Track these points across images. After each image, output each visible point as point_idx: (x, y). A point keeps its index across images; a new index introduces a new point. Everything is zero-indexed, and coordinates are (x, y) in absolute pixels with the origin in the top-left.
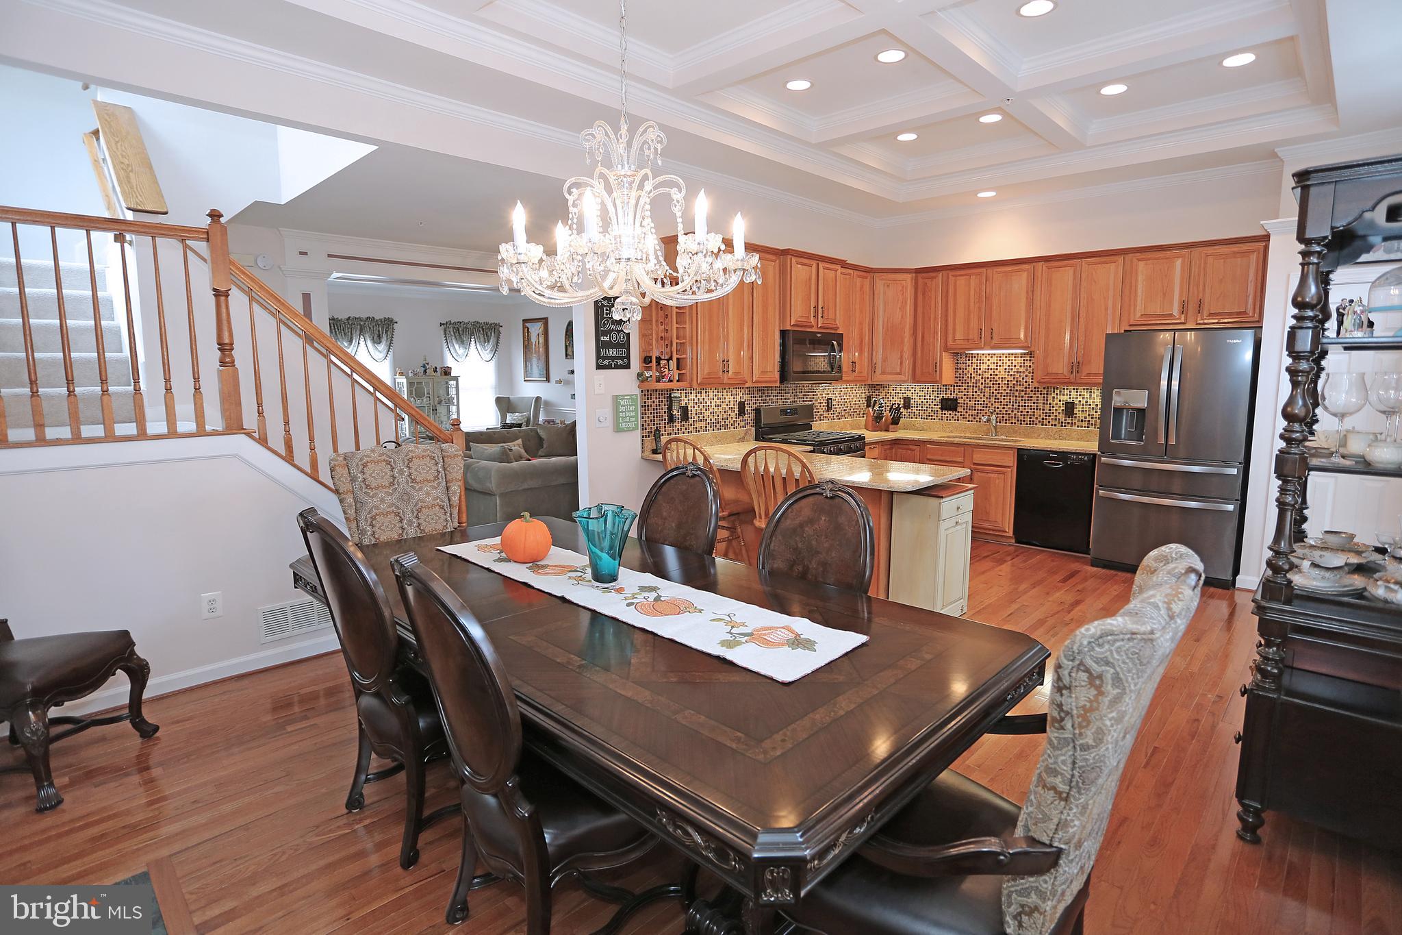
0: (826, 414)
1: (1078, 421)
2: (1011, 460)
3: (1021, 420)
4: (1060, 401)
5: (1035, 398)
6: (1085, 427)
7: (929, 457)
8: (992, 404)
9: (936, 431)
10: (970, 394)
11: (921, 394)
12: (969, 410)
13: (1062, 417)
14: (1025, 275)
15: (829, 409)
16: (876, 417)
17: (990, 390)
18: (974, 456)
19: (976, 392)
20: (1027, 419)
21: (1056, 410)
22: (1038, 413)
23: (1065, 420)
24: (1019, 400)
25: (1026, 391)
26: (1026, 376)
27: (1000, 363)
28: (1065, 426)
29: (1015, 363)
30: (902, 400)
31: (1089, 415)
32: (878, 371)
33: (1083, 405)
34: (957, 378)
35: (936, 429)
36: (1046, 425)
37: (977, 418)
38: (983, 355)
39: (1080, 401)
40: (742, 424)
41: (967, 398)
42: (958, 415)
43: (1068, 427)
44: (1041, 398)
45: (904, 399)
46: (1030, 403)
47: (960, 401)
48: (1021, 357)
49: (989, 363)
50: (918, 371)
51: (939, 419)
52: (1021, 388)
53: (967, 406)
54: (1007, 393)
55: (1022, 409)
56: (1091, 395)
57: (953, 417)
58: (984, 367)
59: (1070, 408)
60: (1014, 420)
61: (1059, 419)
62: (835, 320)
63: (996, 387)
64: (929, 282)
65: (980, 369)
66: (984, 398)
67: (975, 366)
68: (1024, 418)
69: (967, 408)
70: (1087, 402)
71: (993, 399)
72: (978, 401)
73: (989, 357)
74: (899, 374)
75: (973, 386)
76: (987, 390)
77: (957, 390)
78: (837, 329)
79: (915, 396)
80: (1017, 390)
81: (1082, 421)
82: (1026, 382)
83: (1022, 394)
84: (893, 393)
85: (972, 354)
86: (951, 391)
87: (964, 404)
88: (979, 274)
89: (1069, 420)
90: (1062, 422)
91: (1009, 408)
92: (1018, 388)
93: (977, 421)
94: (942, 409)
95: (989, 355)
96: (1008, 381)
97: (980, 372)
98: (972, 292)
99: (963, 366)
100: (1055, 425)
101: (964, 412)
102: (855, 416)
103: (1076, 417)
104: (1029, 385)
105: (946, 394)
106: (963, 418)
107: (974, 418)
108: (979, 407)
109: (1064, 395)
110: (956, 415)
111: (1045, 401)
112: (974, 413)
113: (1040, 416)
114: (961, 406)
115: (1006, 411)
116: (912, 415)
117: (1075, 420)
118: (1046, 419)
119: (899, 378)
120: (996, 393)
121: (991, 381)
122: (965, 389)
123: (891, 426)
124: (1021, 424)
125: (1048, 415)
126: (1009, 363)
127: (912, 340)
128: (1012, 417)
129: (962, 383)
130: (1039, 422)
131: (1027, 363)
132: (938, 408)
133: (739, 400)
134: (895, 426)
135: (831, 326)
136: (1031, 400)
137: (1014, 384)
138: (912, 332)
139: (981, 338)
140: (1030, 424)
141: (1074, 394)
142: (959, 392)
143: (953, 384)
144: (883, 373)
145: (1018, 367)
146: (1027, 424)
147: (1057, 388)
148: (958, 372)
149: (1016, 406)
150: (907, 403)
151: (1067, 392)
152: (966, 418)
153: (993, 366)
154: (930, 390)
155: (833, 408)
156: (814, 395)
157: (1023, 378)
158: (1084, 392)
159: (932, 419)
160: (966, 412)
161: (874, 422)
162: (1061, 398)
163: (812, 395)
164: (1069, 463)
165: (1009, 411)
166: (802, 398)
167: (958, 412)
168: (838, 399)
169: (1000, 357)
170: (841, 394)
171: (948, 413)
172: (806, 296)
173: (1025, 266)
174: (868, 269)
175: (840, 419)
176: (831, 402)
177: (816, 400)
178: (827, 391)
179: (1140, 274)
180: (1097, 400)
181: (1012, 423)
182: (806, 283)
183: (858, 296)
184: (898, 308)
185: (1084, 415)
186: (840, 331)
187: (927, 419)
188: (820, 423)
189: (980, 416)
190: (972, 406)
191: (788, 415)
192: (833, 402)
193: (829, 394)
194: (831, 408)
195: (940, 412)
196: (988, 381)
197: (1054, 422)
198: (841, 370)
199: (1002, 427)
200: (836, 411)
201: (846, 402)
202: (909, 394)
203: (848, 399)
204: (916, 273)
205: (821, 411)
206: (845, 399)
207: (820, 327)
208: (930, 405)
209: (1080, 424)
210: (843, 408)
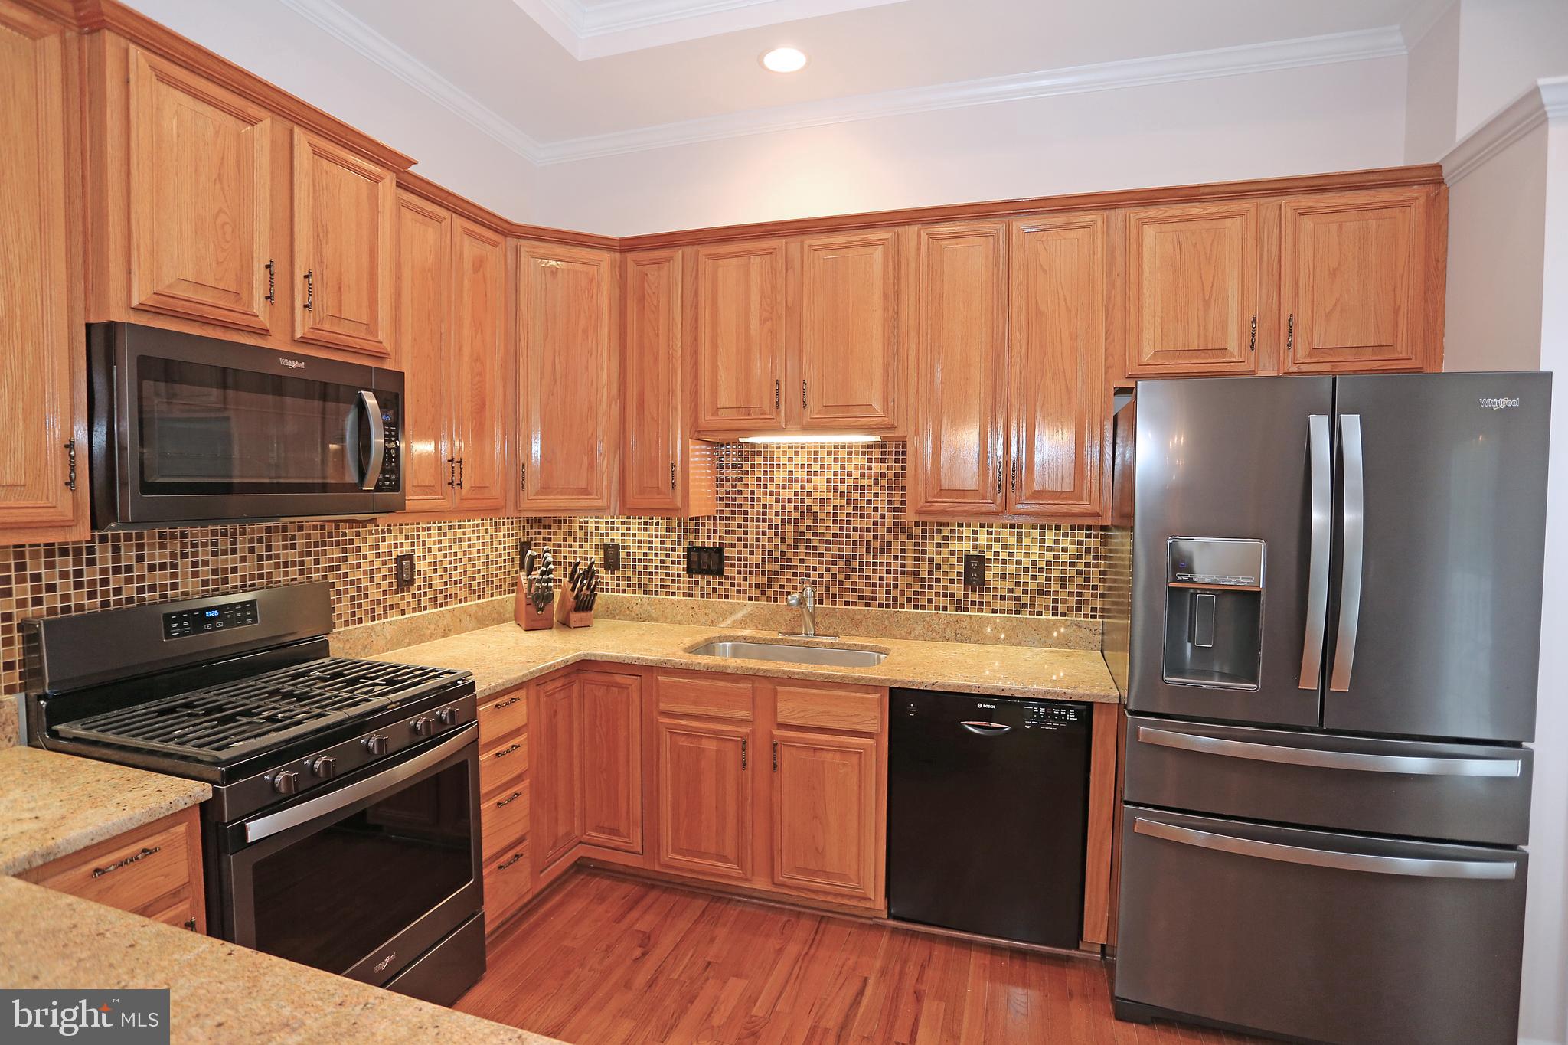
0: (393, 599)
1: (995, 597)
2: (874, 718)
3: (867, 597)
4: (953, 553)
5: (896, 547)
6: (1009, 612)
7: (663, 706)
8: (802, 561)
10: (752, 537)
11: (642, 536)
12: (751, 573)
13: (958, 589)
14: (878, 253)
15: (404, 582)
16: (537, 597)
17: (796, 527)
18: (780, 706)
19: (765, 533)
20: (881, 594)
21: (945, 573)
22: (904, 580)
23: (966, 596)
24: (862, 550)
25: (875, 530)
26: (876, 495)
27: (816, 467)
28: (966, 610)
29: (849, 468)
30: (601, 552)
31: (1018, 584)
32: (532, 483)
33: (1004, 561)
34: (721, 499)
35: (679, 618)
36: (923, 607)
37: (770, 593)
38: (778, 448)
39: (997, 554)
41: (745, 546)
42: (727, 584)
43: (973, 613)
44: (910, 546)
45: (606, 547)
46: (885, 558)
47: (729, 552)
48: (863, 454)
49: (791, 466)
50: (632, 485)
51: (684, 594)
52: (866, 523)
53: (745, 565)
54: (834, 535)
55: (868, 571)
56: (1020, 541)
57: (714, 590)
58: (779, 475)
59: (974, 570)
60: (851, 597)
61: (952, 595)
62: (371, 326)
63: (809, 521)
64: (652, 273)
65: (772, 480)
66: (783, 547)
67: (759, 473)
68: (874, 591)
69: (746, 570)
70: (1011, 555)
71: (802, 549)
72: (771, 553)
73: (791, 453)
74: (585, 492)
75: (758, 520)
76: (789, 528)
77: (721, 527)
78: (382, 357)
79: (629, 541)
80: (855, 529)
81: (1003, 598)
82: (876, 509)
83: (869, 537)
84: (581, 535)
85: (753, 445)
86: (709, 531)
87: (739, 559)
88: (770, 252)
89: (974, 596)
90: (959, 602)
91: (841, 570)
92: (857, 522)
93: (769, 599)
94: (690, 570)
95: (790, 448)
96: (835, 507)
97: (771, 487)
98: (755, 298)
99: (733, 474)
100: (945, 608)
101: (739, 579)
102: (488, 591)
103: (989, 590)
104: (882, 516)
105: (697, 538)
106: (738, 591)
107: (763, 593)
108: (773, 567)
109: (960, 539)
110: (720, 584)
111: (921, 554)
112: (762, 580)
113: (909, 586)
114: (733, 565)
115: (834, 576)
116: (624, 584)
117: (987, 597)
118: (923, 594)
119: (583, 502)
120: (809, 535)
121: (796, 508)
122: (739, 526)
123: (575, 617)
124: (868, 605)
125: (926, 585)
126: (837, 467)
127: (615, 410)
128: (847, 590)
129: (734, 513)
130: (909, 600)
131: (877, 468)
132: (679, 569)
134: (583, 614)
135: (350, 341)
136: (889, 551)
137: (849, 515)
138: (615, 391)
139: (778, 404)
140: (888, 605)
141: (983, 537)
142: (727, 533)
143: (713, 513)
144: (545, 489)
145: (856, 475)
146: (881, 605)
147: (946, 525)
148: (722, 486)
149: (855, 564)
150: (612, 557)
151: (967, 532)
152: (745, 591)
153: (800, 474)
154: (663, 527)
155: (418, 581)
156: (345, 551)
157: (869, 502)
158: (1005, 533)
159: (667, 594)
160: (745, 579)
161: (532, 609)
162: (955, 545)
163: (335, 552)
164: (1028, 727)
165: (841, 577)
166: (294, 564)
167: (727, 578)
168: (435, 556)
169: (816, 453)
170: (445, 543)
171: (703, 580)
172: (222, 218)
173: (875, 235)
174: (499, 222)
175: (441, 605)
176: (412, 566)
177: (352, 566)
178: (396, 538)
179: (1147, 256)
180: (1035, 550)
181: (847, 603)
182: (219, 174)
183: (466, 283)
184: (580, 331)
185: (1010, 584)
186: (389, 365)
187: (657, 593)
188: (372, 628)
189: (776, 586)
190: (757, 566)
191: (208, 626)
192: (419, 566)
193: (402, 545)
194: (411, 582)
195: (685, 578)
196: (790, 508)
197: (941, 601)
198: (398, 481)
199: (826, 613)
200: (430, 586)
201: (461, 560)
202: (616, 537)
203: (465, 553)
204: (621, 251)
205: (375, 594)
206: (456, 554)
207: (304, 341)
208: (662, 561)
209: (999, 605)
210: (451, 576)
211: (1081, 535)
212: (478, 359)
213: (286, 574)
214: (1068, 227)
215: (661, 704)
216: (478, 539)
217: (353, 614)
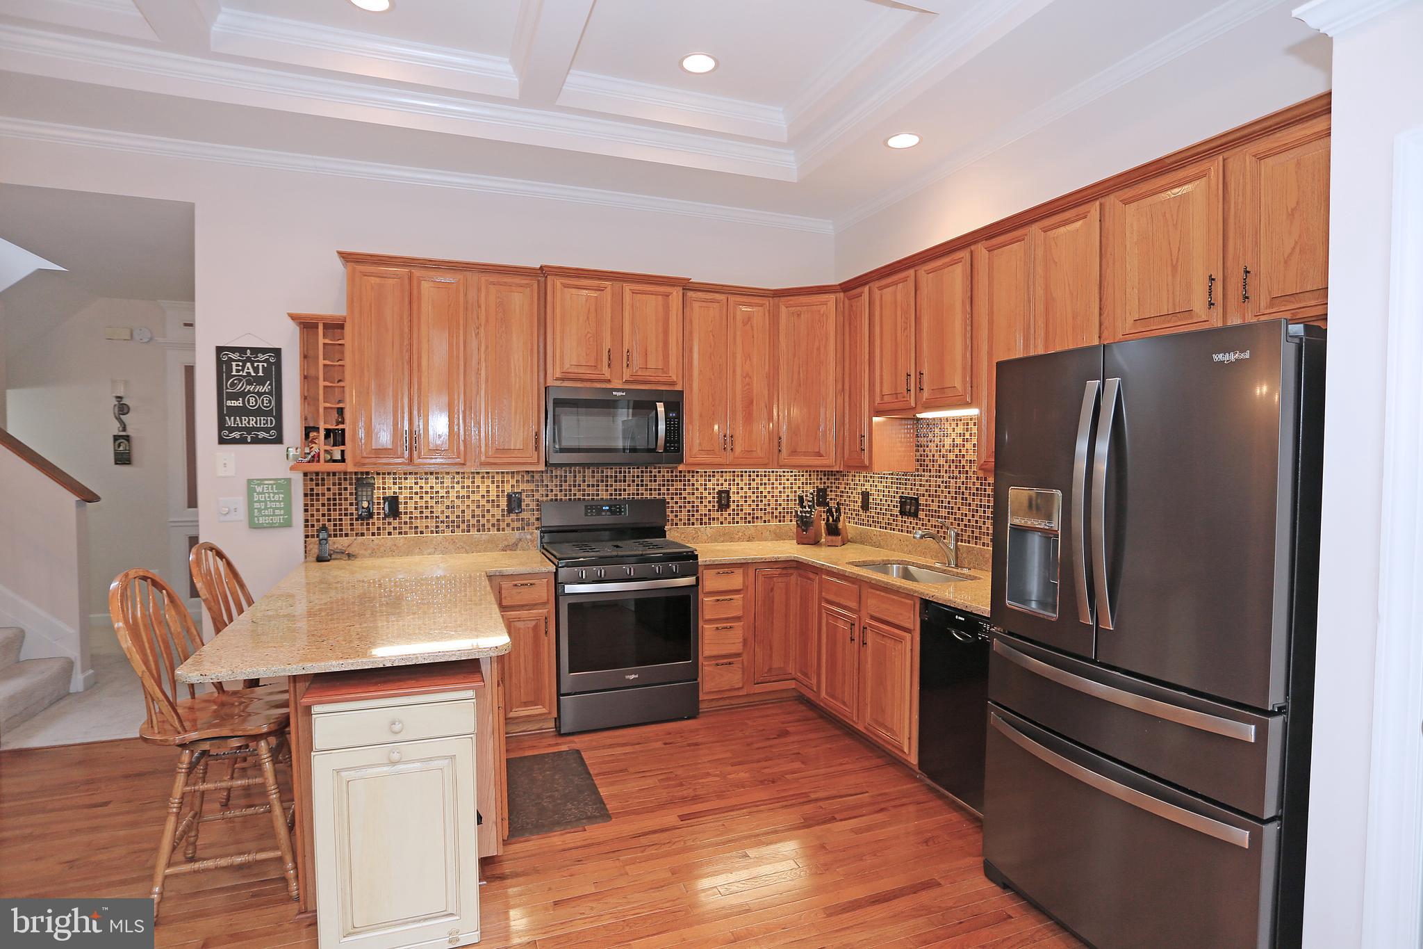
0: (715, 514)
2: (912, 620)
9: (894, 550)
10: (933, 489)
11: (879, 487)
12: (932, 516)
14: (961, 268)
15: (723, 505)
17: (956, 482)
19: (939, 486)
27: (967, 435)
30: (861, 496)
32: (784, 448)
34: (918, 460)
35: (892, 546)
37: (941, 532)
38: (947, 420)
40: (516, 524)
41: (930, 496)
42: (920, 524)
45: (863, 494)
47: (921, 501)
49: (953, 435)
51: (898, 530)
53: (929, 510)
57: (914, 528)
58: (948, 441)
62: (665, 370)
63: (963, 477)
64: (855, 302)
65: (944, 445)
66: (949, 497)
67: (937, 441)
69: (930, 514)
71: (959, 500)
72: (943, 502)
73: (954, 426)
74: (821, 454)
75: (936, 476)
76: (953, 483)
77: (918, 482)
78: (674, 383)
79: (873, 490)
84: (852, 485)
86: (912, 484)
87: (927, 505)
88: (905, 282)
94: (902, 513)
95: (953, 420)
97: (943, 451)
98: (899, 314)
99: (923, 441)
101: (926, 520)
105: (906, 489)
108: (943, 512)
110: (917, 524)
114: (923, 510)
116: (870, 520)
120: (963, 488)
121: (957, 467)
122: (927, 481)
123: (825, 539)
129: (924, 470)
132: (896, 511)
133: (508, 489)
134: (831, 538)
135: (652, 379)
139: (910, 390)
142: (921, 486)
143: (913, 470)
144: (794, 452)
148: (918, 451)
150: (865, 501)
152: (929, 530)
153: (959, 441)
154: (888, 480)
155: (733, 506)
156: (685, 485)
159: (890, 529)
160: (928, 520)
161: (800, 530)
163: (680, 485)
164: (980, 638)
166: (655, 490)
167: (920, 519)
168: (746, 492)
169: (968, 424)
170: (754, 485)
171: (908, 520)
172: (589, 335)
174: (763, 292)
175: (749, 522)
176: (729, 497)
177: (689, 494)
178: (718, 480)
182: (588, 317)
183: (738, 333)
184: (815, 350)
186: (678, 388)
187: (885, 528)
188: (699, 529)
190: (936, 511)
191: (604, 513)
192: (733, 497)
193: (722, 485)
194: (728, 506)
195: (900, 518)
196: (953, 467)
198: (679, 448)
199: (969, 550)
200: (742, 510)
201: (765, 497)
202: (867, 486)
203: (769, 492)
204: (844, 292)
205: (703, 511)
206: (761, 492)
207: (627, 382)
208: (889, 505)
210: (757, 505)
212: (747, 376)
213: (651, 494)
215: (823, 594)
216: (780, 484)
217: (689, 520)
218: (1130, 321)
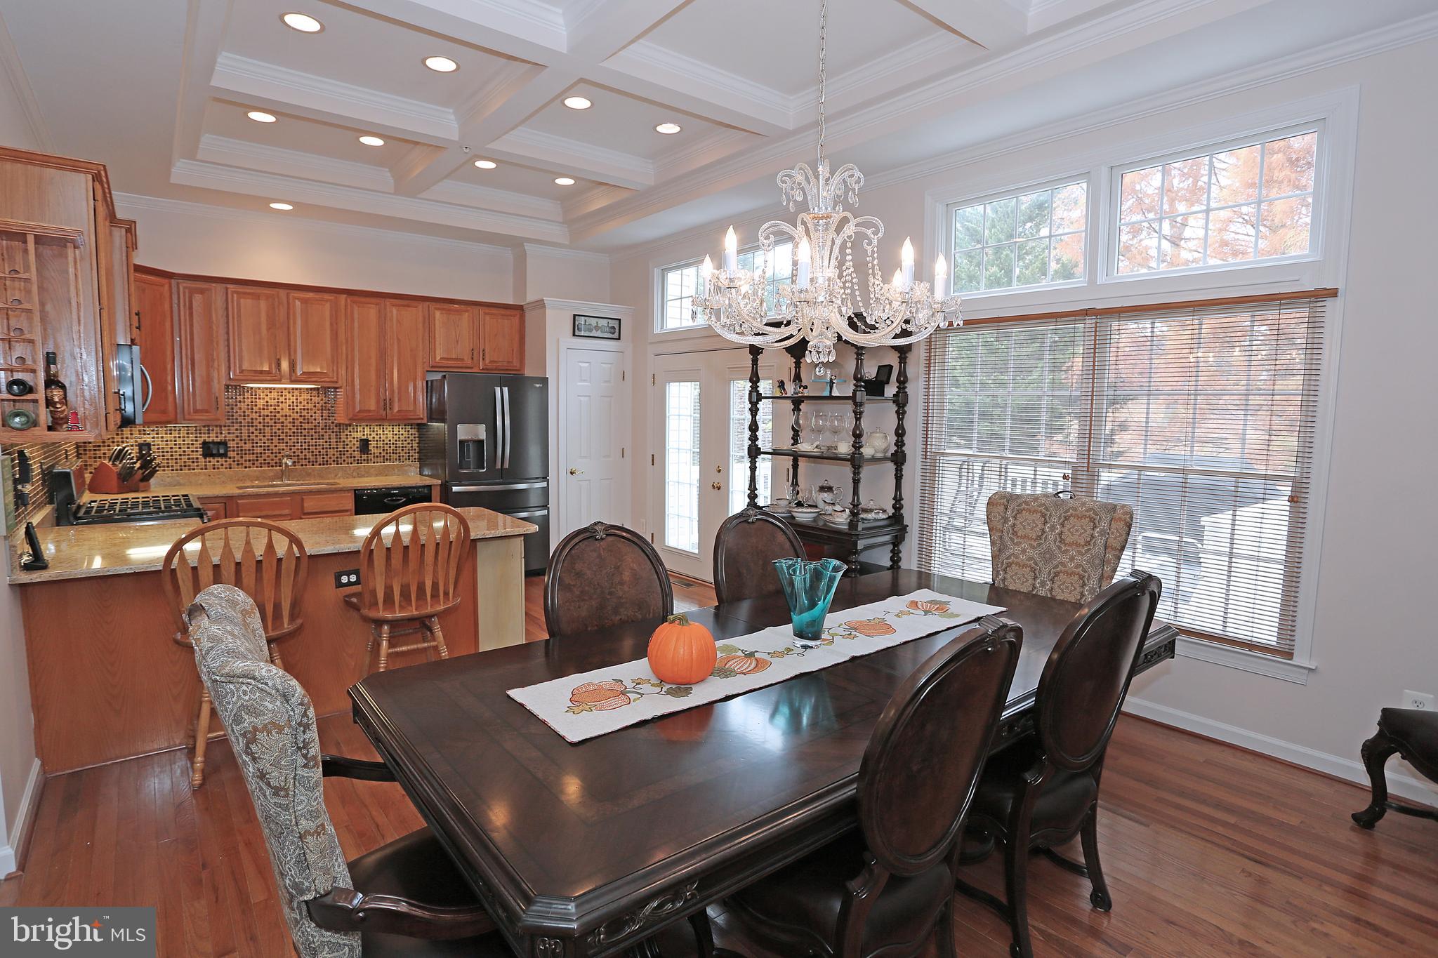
1: (374, 457)
2: (350, 503)
3: (313, 461)
4: (354, 438)
5: (326, 437)
6: (381, 462)
8: (276, 446)
9: (201, 484)
10: (245, 435)
11: (168, 437)
12: (246, 454)
13: (357, 454)
14: (327, 304)
17: (271, 429)
18: (305, 505)
19: (253, 433)
20: (320, 460)
21: (351, 447)
22: (331, 452)
23: (361, 457)
24: (308, 439)
25: (315, 429)
26: (315, 413)
27: (282, 399)
28: (362, 463)
29: (300, 400)
31: (384, 450)
33: (377, 441)
35: (200, 482)
36: (341, 463)
37: (257, 464)
38: (258, 389)
39: (374, 437)
41: (241, 440)
42: (230, 461)
43: (365, 464)
44: (333, 436)
45: (141, 446)
46: (321, 442)
47: (231, 444)
48: (308, 393)
49: (267, 399)
50: (186, 409)
51: (202, 469)
52: (310, 426)
53: (241, 450)
54: (294, 432)
55: (312, 449)
56: (383, 431)
57: (222, 465)
58: (261, 403)
59: (365, 445)
60: (304, 462)
61: (355, 457)
63: (279, 426)
64: (197, 295)
65: (256, 405)
66: (264, 440)
67: (248, 402)
68: (316, 458)
69: (242, 452)
70: (380, 437)
71: (276, 441)
72: (257, 443)
73: (266, 392)
75: (249, 426)
76: (268, 430)
77: (225, 431)
79: (158, 441)
80: (305, 429)
81: (377, 456)
82: (315, 419)
86: (216, 433)
87: (238, 447)
89: (364, 457)
90: (358, 460)
91: (298, 449)
92: (305, 426)
93: (257, 467)
94: (205, 456)
95: (266, 389)
96: (293, 419)
97: (255, 409)
98: (263, 316)
99: (232, 402)
100: (352, 463)
101: (237, 458)
103: (371, 453)
104: (319, 422)
105: (209, 437)
106: (238, 464)
107: (254, 464)
108: (259, 450)
109: (357, 432)
110: (226, 461)
111: (339, 440)
112: (252, 457)
113: (334, 454)
114: (234, 451)
115: (294, 452)
117: (371, 457)
118: (341, 457)
120: (279, 433)
121: (271, 419)
122: (237, 430)
124: (313, 465)
125: (342, 453)
126: (293, 399)
128: (302, 459)
129: (233, 423)
130: (334, 461)
132: (197, 455)
136: (323, 439)
137: (301, 422)
139: (278, 370)
140: (324, 464)
141: (367, 430)
142: (229, 433)
145: (304, 403)
146: (320, 465)
147: (350, 426)
149: (305, 446)
150: (145, 451)
151: (360, 429)
152: (242, 464)
153: (273, 402)
154: (183, 432)
157: (311, 416)
158: (376, 428)
159: (189, 470)
160: (242, 457)
162: (355, 435)
165: (298, 453)
167: (230, 458)
169: (281, 393)
171: (213, 461)
173: (327, 296)
179: (437, 322)
180: (390, 435)
181: (302, 465)
185: (379, 451)
187: (181, 470)
189: (261, 460)
190: (249, 450)
195: (202, 459)
196: (267, 419)
197: (350, 460)
202: (146, 438)
208: (184, 451)
209: (376, 460)
211: (408, 428)
214: (408, 306)
218: (438, 358)
